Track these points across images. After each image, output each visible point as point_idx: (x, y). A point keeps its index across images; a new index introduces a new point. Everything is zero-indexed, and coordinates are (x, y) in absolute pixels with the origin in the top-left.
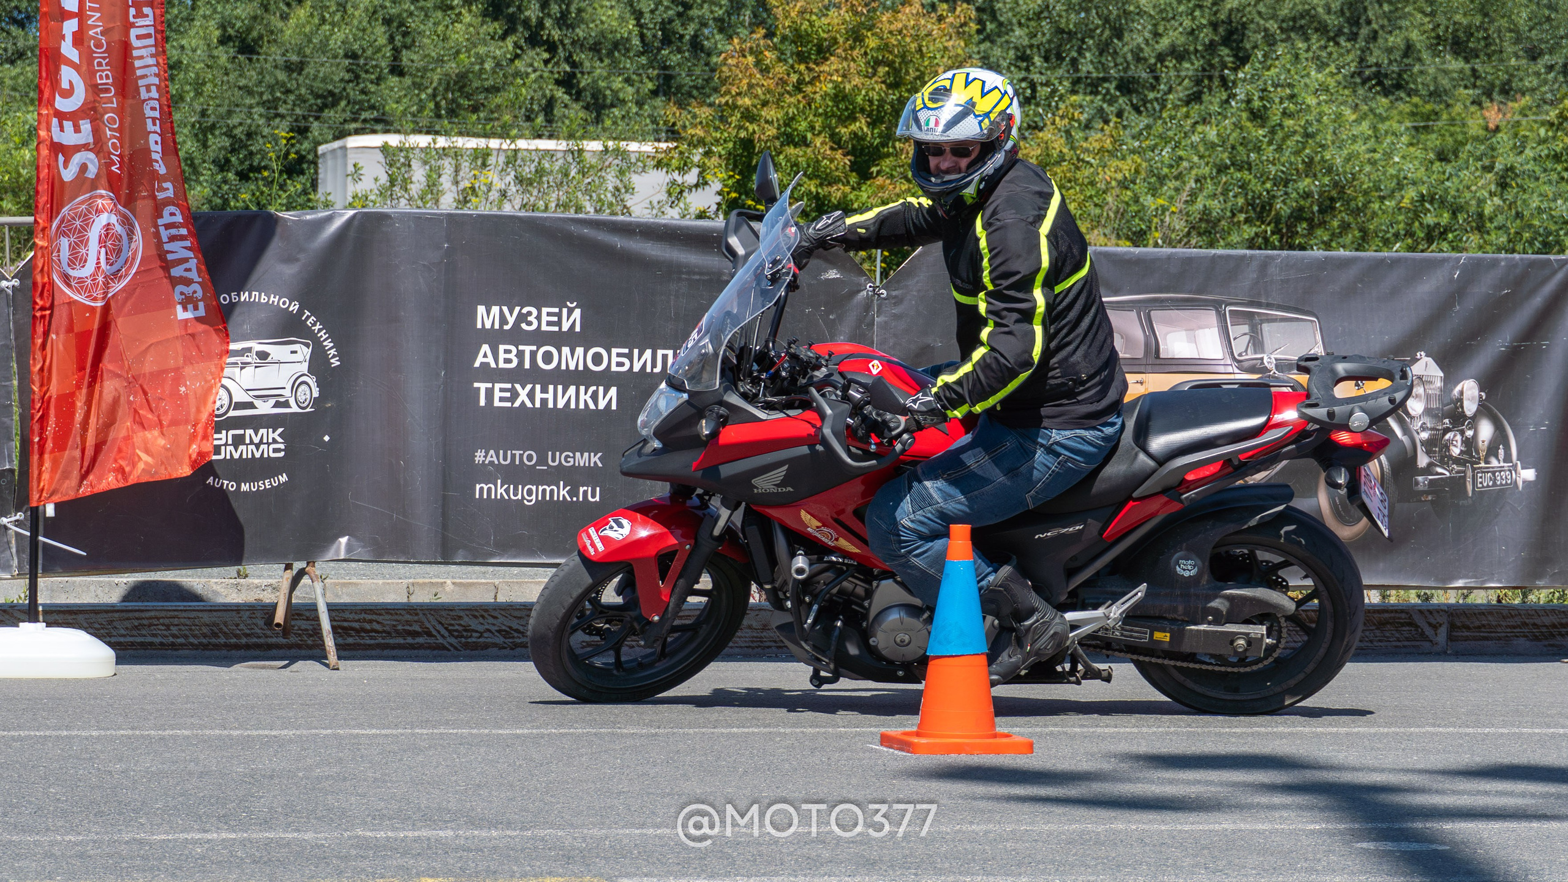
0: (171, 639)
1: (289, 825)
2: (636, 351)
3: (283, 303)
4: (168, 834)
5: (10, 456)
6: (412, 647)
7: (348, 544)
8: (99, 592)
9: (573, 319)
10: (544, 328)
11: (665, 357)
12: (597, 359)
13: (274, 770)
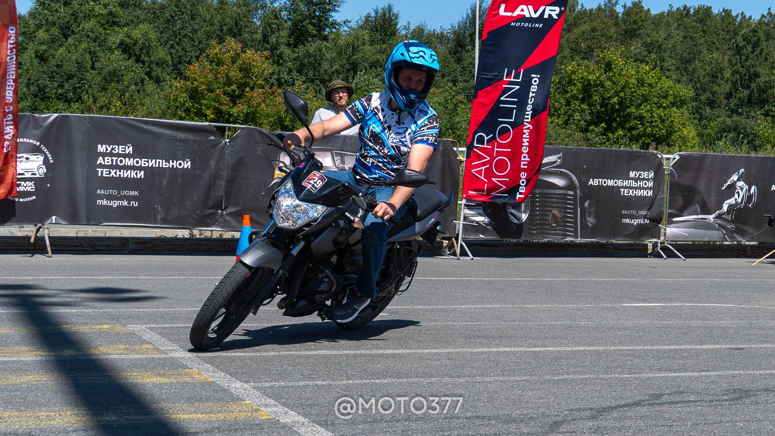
2: (150, 160)
3: (34, 142)
6: (77, 250)
7: (56, 218)
9: (129, 150)
10: (120, 152)
11: (159, 162)
12: (137, 162)
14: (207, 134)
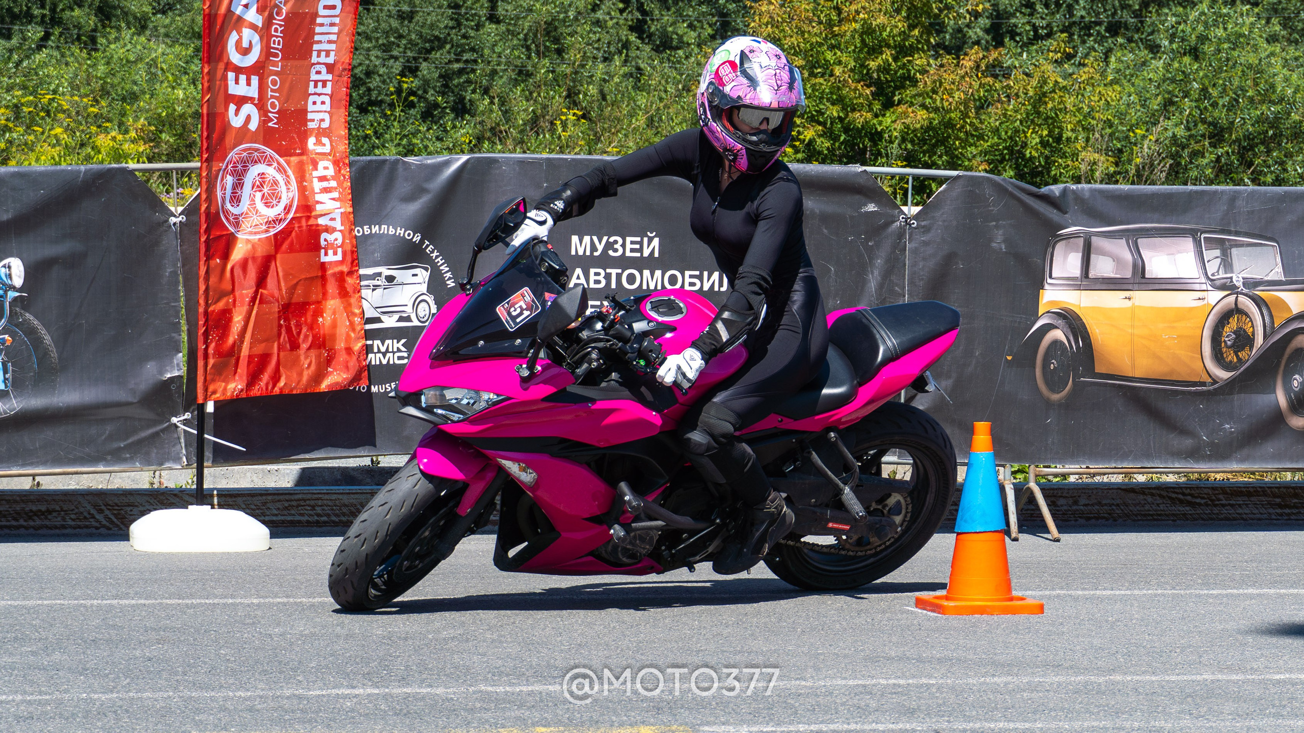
0: (316, 518)
1: (423, 681)
2: (706, 274)
3: (409, 235)
4: (322, 690)
5: (178, 365)
8: (255, 478)
9: (653, 246)
10: (628, 254)
12: (673, 281)
13: (407, 633)
14: (857, 197)
